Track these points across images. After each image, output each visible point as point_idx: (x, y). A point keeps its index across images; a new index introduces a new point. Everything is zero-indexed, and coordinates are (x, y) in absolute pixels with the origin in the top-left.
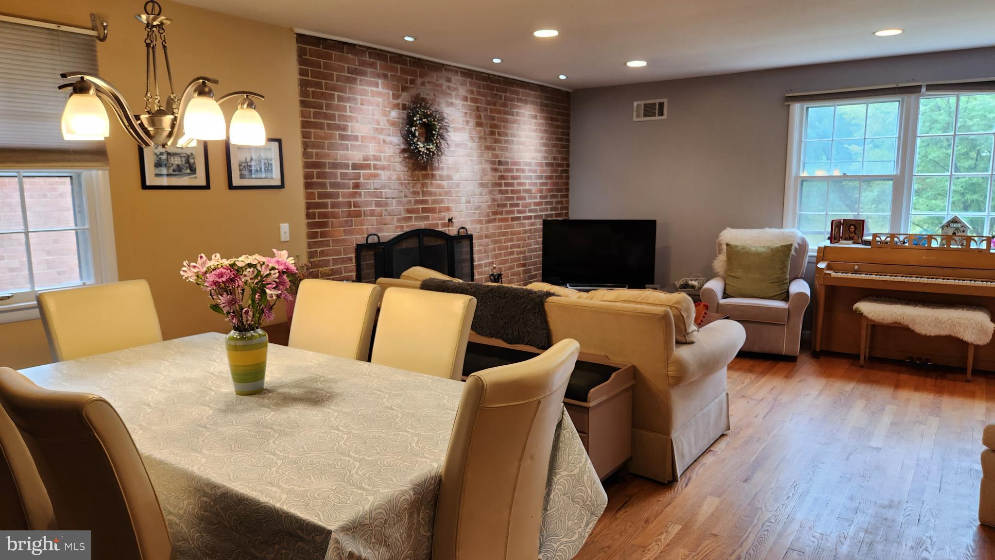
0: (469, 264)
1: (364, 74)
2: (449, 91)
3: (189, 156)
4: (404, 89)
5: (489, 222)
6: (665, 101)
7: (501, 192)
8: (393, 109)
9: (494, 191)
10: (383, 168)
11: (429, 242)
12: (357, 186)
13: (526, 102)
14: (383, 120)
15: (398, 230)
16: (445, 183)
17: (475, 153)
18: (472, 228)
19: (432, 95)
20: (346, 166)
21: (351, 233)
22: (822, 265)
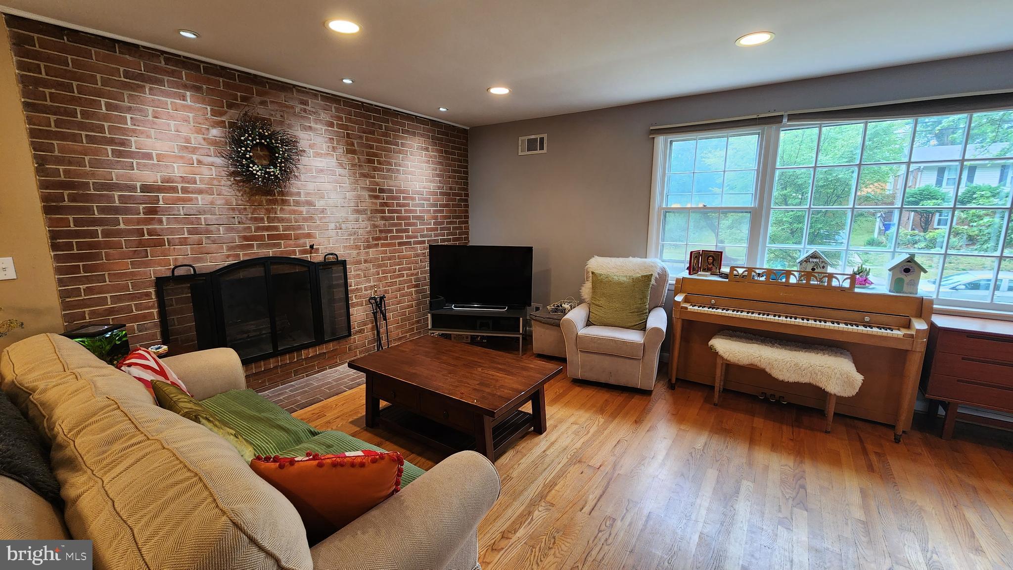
0: (343, 289)
1: (160, 82)
2: (304, 114)
4: (230, 106)
5: (369, 247)
6: (545, 136)
7: (383, 218)
8: (213, 127)
9: (375, 217)
10: (200, 192)
11: (276, 269)
12: (152, 211)
13: (414, 134)
14: (196, 140)
15: (230, 259)
16: (304, 209)
17: (347, 182)
18: (342, 253)
19: (278, 116)
20: (133, 188)
21: (147, 264)
22: (679, 298)
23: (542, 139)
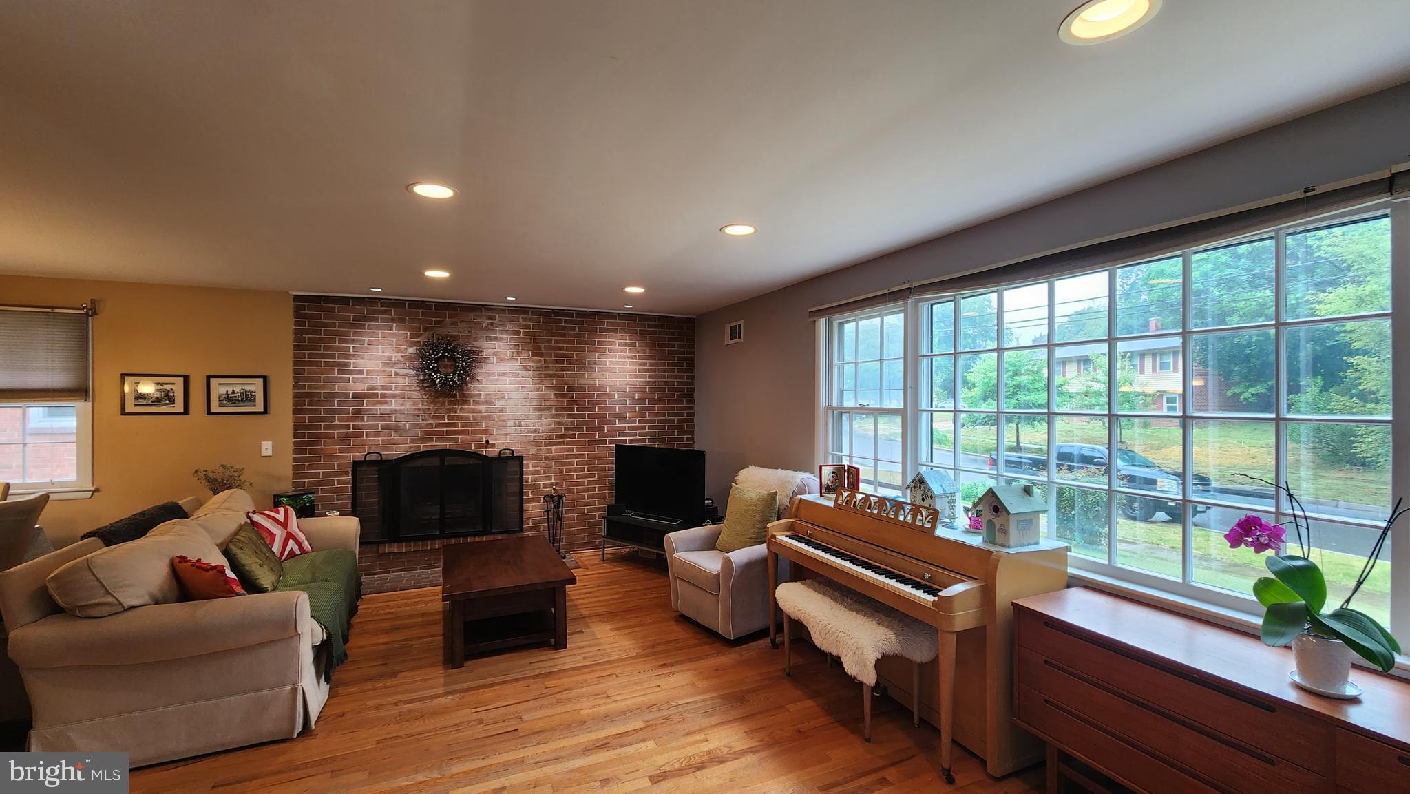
0: (518, 484)
1: (376, 320)
2: (490, 327)
3: (169, 391)
4: (425, 329)
5: (551, 444)
6: (742, 322)
7: (569, 416)
8: (411, 347)
9: (560, 415)
10: (394, 396)
11: (449, 461)
12: (358, 411)
13: (615, 331)
14: (396, 357)
15: (412, 449)
16: (483, 409)
17: (530, 383)
18: (518, 448)
19: (466, 332)
20: (347, 395)
21: (349, 450)
23: (740, 325)
